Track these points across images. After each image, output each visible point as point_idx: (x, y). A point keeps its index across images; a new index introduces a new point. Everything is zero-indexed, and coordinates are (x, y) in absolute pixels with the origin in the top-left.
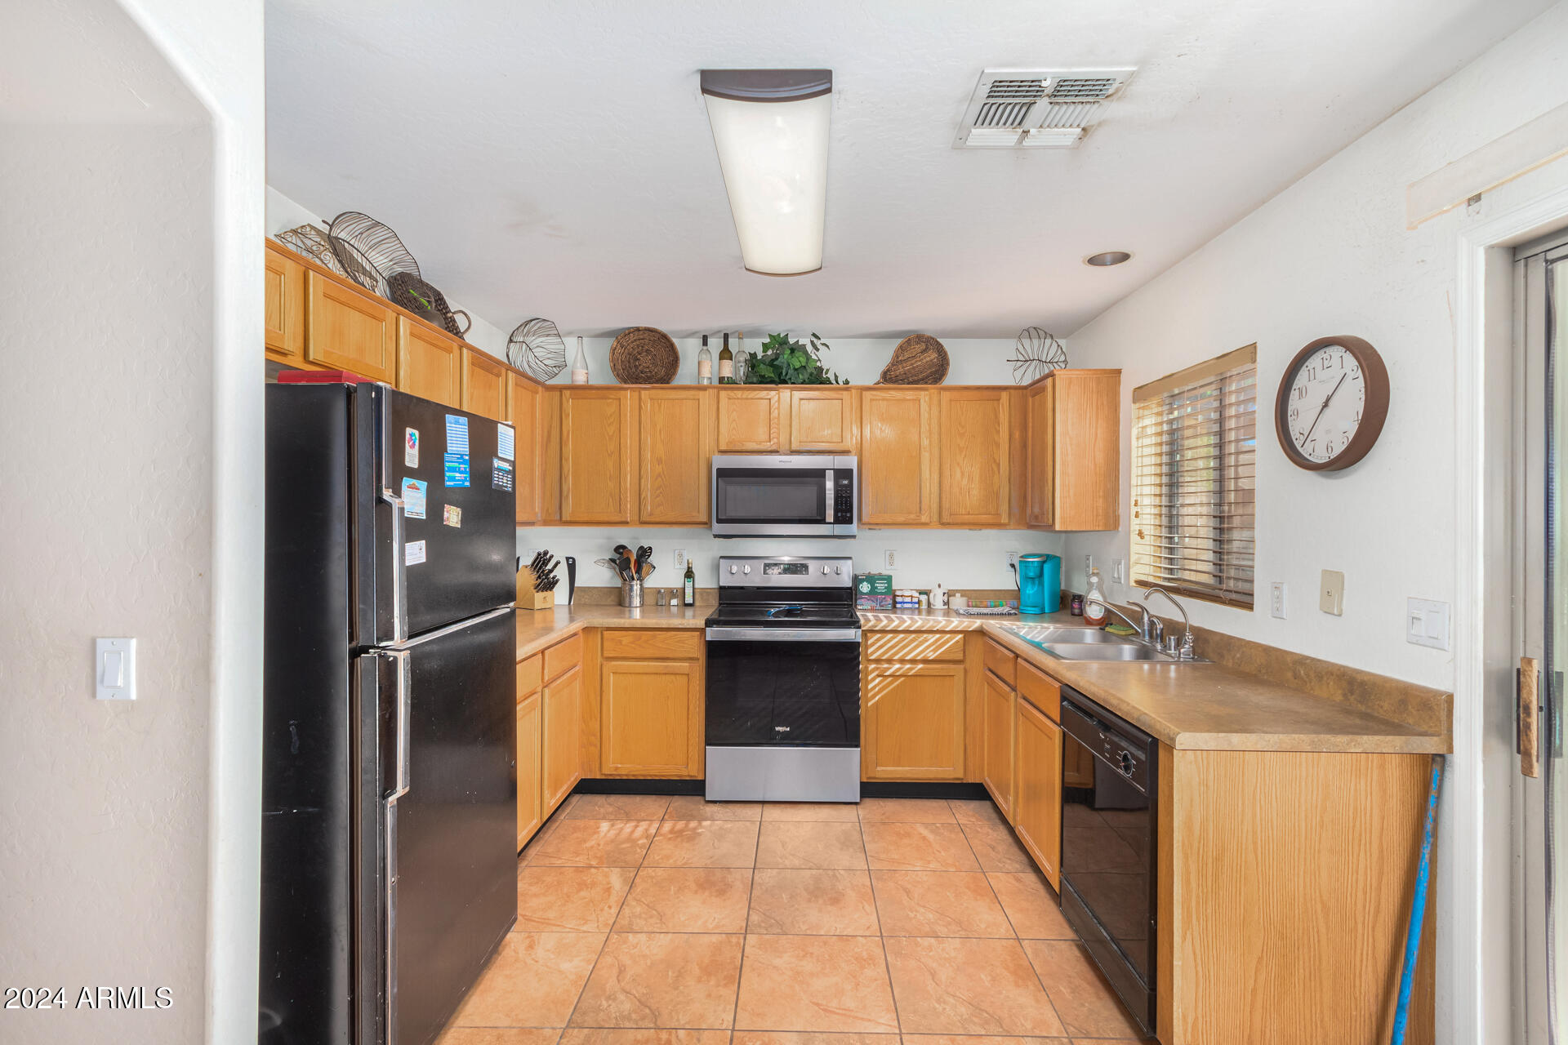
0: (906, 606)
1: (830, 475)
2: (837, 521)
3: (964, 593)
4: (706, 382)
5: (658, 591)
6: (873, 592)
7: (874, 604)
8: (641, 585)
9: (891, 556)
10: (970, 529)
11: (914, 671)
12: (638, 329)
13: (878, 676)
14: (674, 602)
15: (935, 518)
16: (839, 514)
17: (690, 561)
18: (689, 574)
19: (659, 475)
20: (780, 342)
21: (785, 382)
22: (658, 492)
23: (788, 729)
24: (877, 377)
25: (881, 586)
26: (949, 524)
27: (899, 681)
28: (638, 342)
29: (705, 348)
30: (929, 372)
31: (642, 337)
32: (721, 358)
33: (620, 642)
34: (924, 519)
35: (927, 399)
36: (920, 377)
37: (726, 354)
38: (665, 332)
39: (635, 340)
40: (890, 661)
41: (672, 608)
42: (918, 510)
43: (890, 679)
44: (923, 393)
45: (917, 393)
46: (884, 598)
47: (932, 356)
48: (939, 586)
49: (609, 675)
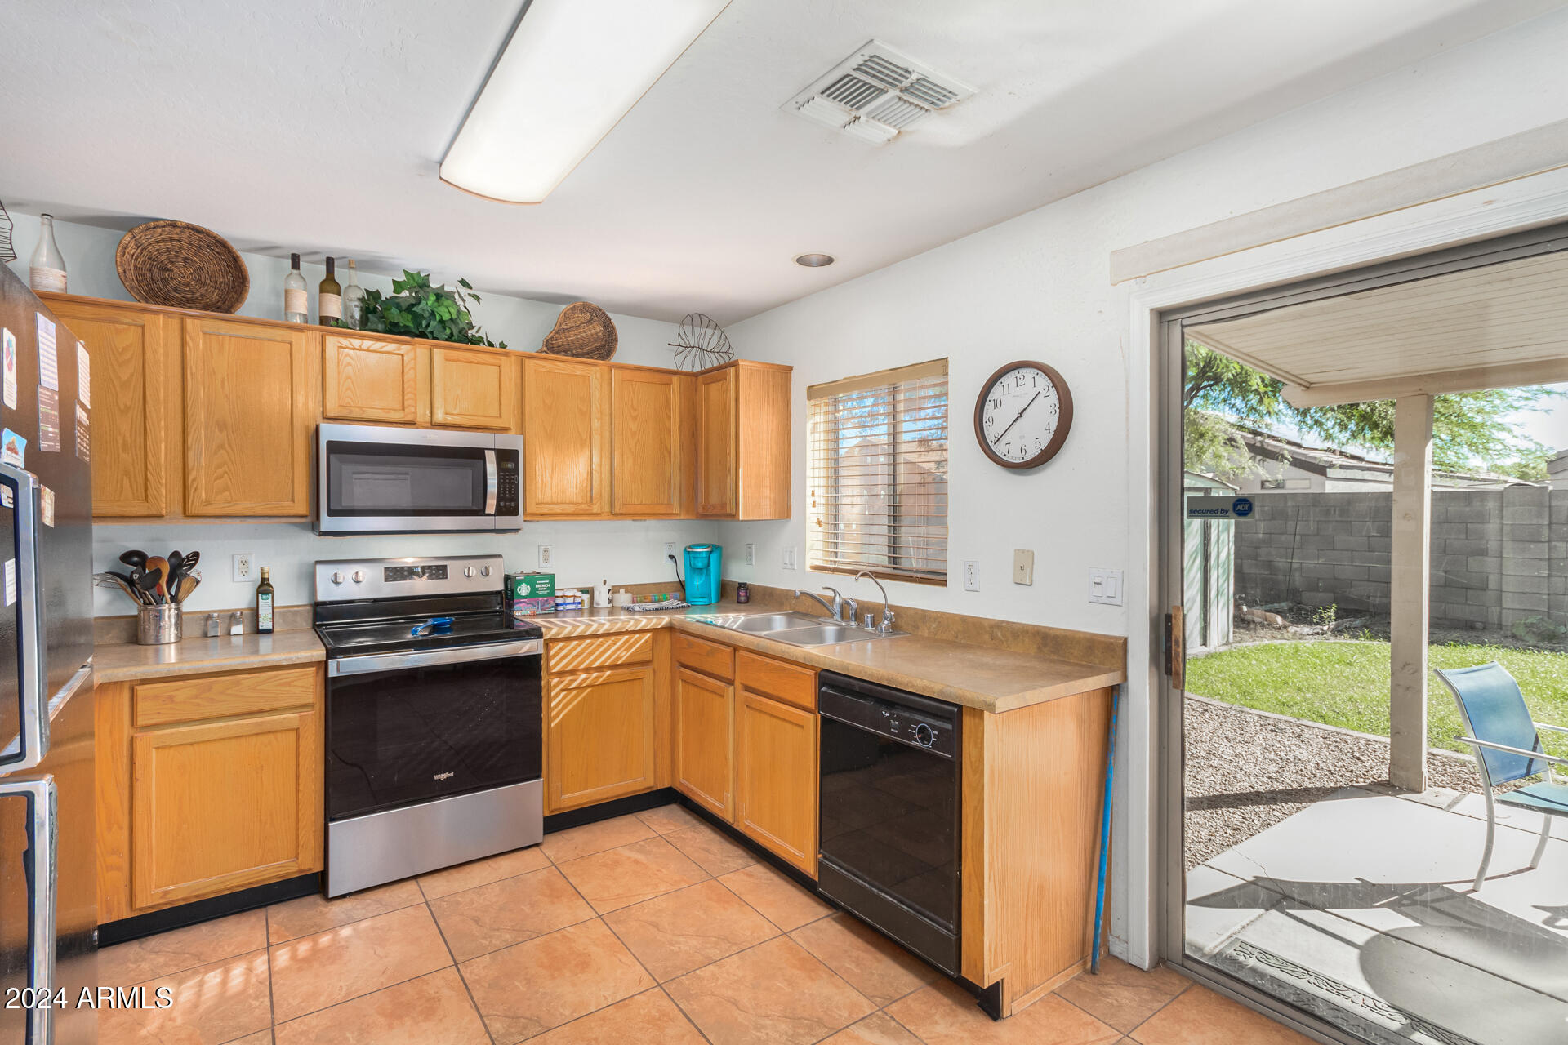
0: (569, 607)
1: (491, 457)
2: (500, 512)
3: (628, 588)
4: (298, 320)
5: (208, 617)
6: (534, 594)
7: (535, 609)
8: (178, 609)
9: (546, 552)
10: (634, 520)
11: (601, 679)
12: (174, 224)
13: (562, 690)
14: (237, 629)
15: (607, 508)
16: (502, 504)
17: (266, 569)
18: (264, 587)
19: (221, 447)
20: (419, 283)
21: (423, 335)
22: (220, 471)
23: (452, 774)
24: (540, 345)
25: (542, 587)
26: (621, 514)
27: (586, 692)
28: (169, 244)
29: (295, 272)
30: (594, 346)
31: (175, 237)
32: (322, 290)
33: (171, 699)
34: (595, 509)
35: (598, 375)
36: (585, 350)
37: (330, 284)
38: (226, 239)
39: (163, 240)
40: (573, 672)
41: (234, 639)
42: (589, 499)
43: (575, 692)
44: (593, 368)
45: (587, 367)
46: (547, 601)
47: (597, 329)
48: (605, 583)
49: (149, 753)
